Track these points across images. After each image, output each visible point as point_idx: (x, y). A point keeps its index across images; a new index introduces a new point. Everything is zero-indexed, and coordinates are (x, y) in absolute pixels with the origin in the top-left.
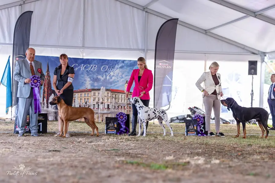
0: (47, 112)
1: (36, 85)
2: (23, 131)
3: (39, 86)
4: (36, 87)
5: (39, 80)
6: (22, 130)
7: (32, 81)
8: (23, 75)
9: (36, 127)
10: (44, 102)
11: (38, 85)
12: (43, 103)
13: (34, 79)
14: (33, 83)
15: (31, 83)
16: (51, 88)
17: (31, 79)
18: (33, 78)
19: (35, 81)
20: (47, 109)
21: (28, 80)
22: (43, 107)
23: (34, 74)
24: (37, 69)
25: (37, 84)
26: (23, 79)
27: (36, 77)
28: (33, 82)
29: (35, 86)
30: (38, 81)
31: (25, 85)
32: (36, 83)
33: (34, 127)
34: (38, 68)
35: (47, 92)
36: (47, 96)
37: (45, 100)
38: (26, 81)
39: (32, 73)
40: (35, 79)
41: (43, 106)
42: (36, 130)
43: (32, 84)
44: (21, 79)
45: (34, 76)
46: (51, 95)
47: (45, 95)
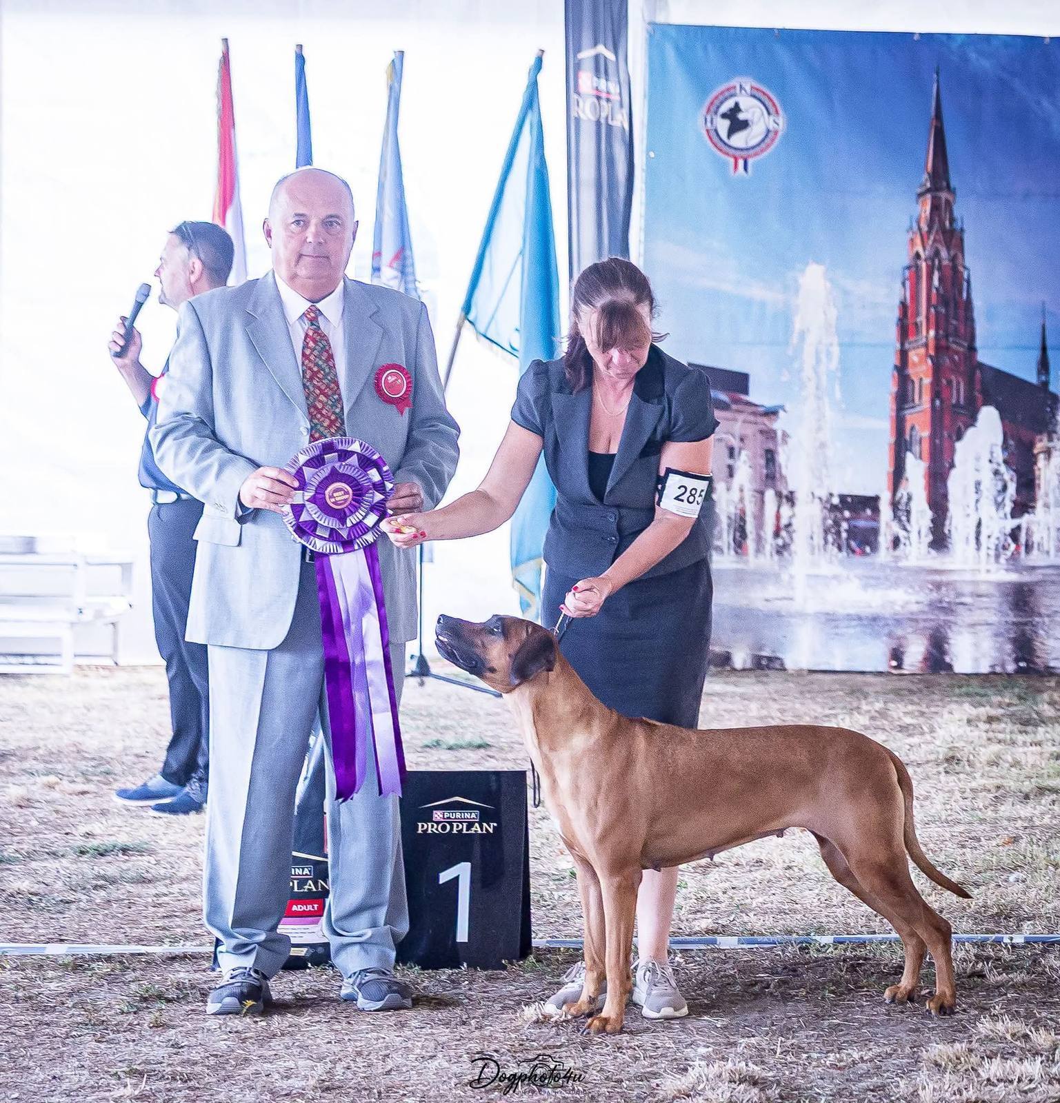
0: (938, 586)
1: (344, 534)
2: (249, 962)
3: (369, 537)
4: (348, 545)
5: (379, 487)
6: (240, 949)
7: (303, 486)
8: (237, 434)
9: (382, 913)
10: (902, 492)
11: (366, 530)
12: (895, 505)
13: (325, 472)
14: (312, 513)
15: (298, 509)
16: (972, 349)
17: (299, 475)
18: (317, 462)
19: (339, 494)
20: (934, 560)
21: (266, 484)
22: (896, 542)
23: (337, 423)
24: (364, 374)
25: (359, 515)
26: (229, 472)
27: (344, 455)
28: (318, 500)
29: (334, 536)
30: (359, 492)
31: (248, 526)
32: (341, 516)
33: (365, 918)
34: (383, 361)
35: (936, 393)
36: (933, 437)
37: (916, 469)
38: (254, 488)
39: (313, 412)
40: (334, 476)
41: (896, 528)
42: (375, 951)
43: (304, 517)
44: (207, 469)
45: (328, 448)
46: (972, 420)
47: (911, 417)
